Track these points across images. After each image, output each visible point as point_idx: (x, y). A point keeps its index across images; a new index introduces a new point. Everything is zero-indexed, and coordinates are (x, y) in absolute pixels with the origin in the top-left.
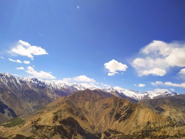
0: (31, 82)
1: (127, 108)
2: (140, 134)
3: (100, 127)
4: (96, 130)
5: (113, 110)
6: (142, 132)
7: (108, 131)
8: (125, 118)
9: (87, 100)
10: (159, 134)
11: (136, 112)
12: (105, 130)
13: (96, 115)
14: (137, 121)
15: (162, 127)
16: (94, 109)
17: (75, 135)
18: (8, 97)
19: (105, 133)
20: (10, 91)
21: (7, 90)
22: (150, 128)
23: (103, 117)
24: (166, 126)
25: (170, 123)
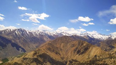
0: (35, 32)
1: (85, 47)
2: (89, 62)
3: (67, 58)
4: (65, 59)
5: (77, 48)
6: (90, 61)
7: (71, 60)
8: (82, 53)
9: (63, 43)
10: (101, 63)
11: (90, 49)
12: (70, 60)
13: (67, 51)
14: (89, 54)
15: (104, 59)
16: (66, 48)
17: (46, 63)
18: (22, 41)
19: (70, 61)
20: (23, 38)
21: (21, 38)
22: (96, 59)
23: (70, 52)
24: (106, 58)
25: (110, 56)
